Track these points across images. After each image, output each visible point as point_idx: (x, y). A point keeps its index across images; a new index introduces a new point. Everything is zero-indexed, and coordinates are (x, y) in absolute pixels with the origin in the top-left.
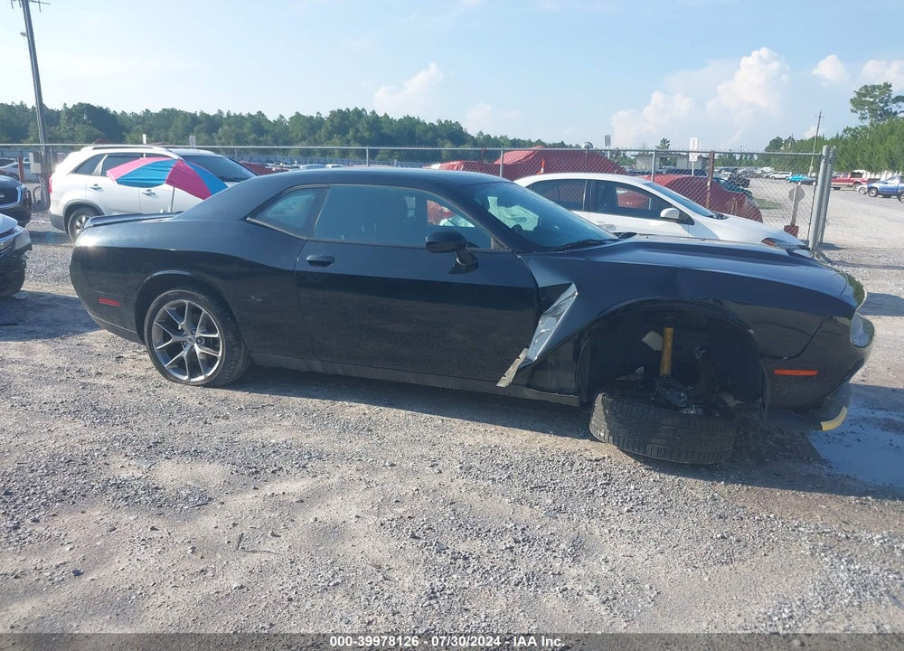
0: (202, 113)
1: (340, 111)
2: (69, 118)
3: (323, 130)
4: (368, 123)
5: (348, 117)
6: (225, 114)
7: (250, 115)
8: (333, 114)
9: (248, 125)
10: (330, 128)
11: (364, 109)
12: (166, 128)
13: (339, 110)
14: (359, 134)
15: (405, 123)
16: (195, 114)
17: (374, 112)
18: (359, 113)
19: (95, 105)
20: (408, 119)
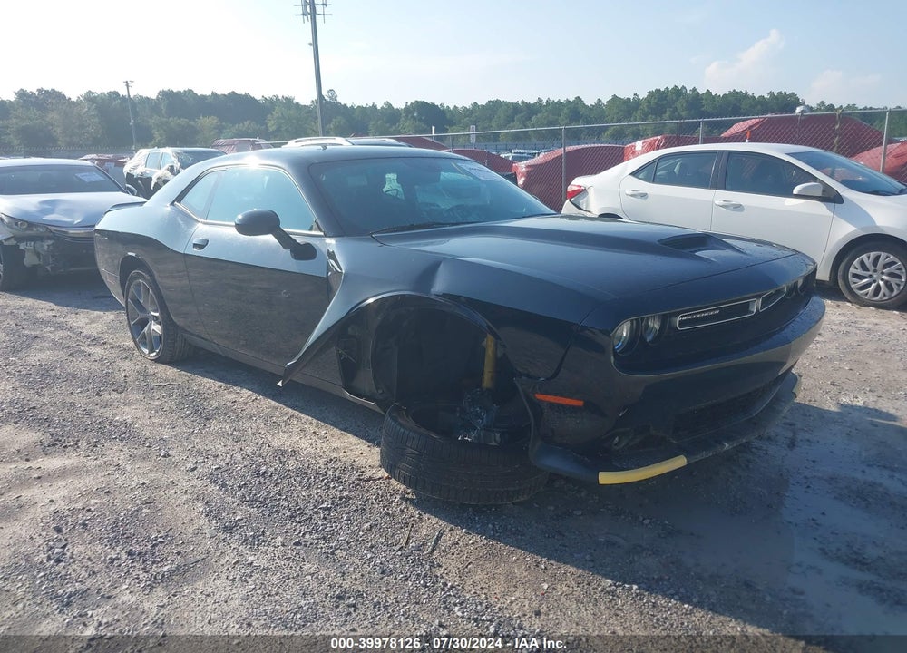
0: (523, 102)
1: (658, 91)
2: (407, 116)
3: (639, 112)
4: (687, 101)
5: (666, 97)
6: (545, 101)
7: (568, 101)
8: (651, 94)
9: (566, 111)
10: (646, 109)
11: (684, 87)
12: (490, 119)
13: (656, 90)
14: (676, 114)
15: (730, 98)
16: (517, 104)
17: (694, 89)
18: (678, 92)
19: (429, 102)
20: (734, 93)
